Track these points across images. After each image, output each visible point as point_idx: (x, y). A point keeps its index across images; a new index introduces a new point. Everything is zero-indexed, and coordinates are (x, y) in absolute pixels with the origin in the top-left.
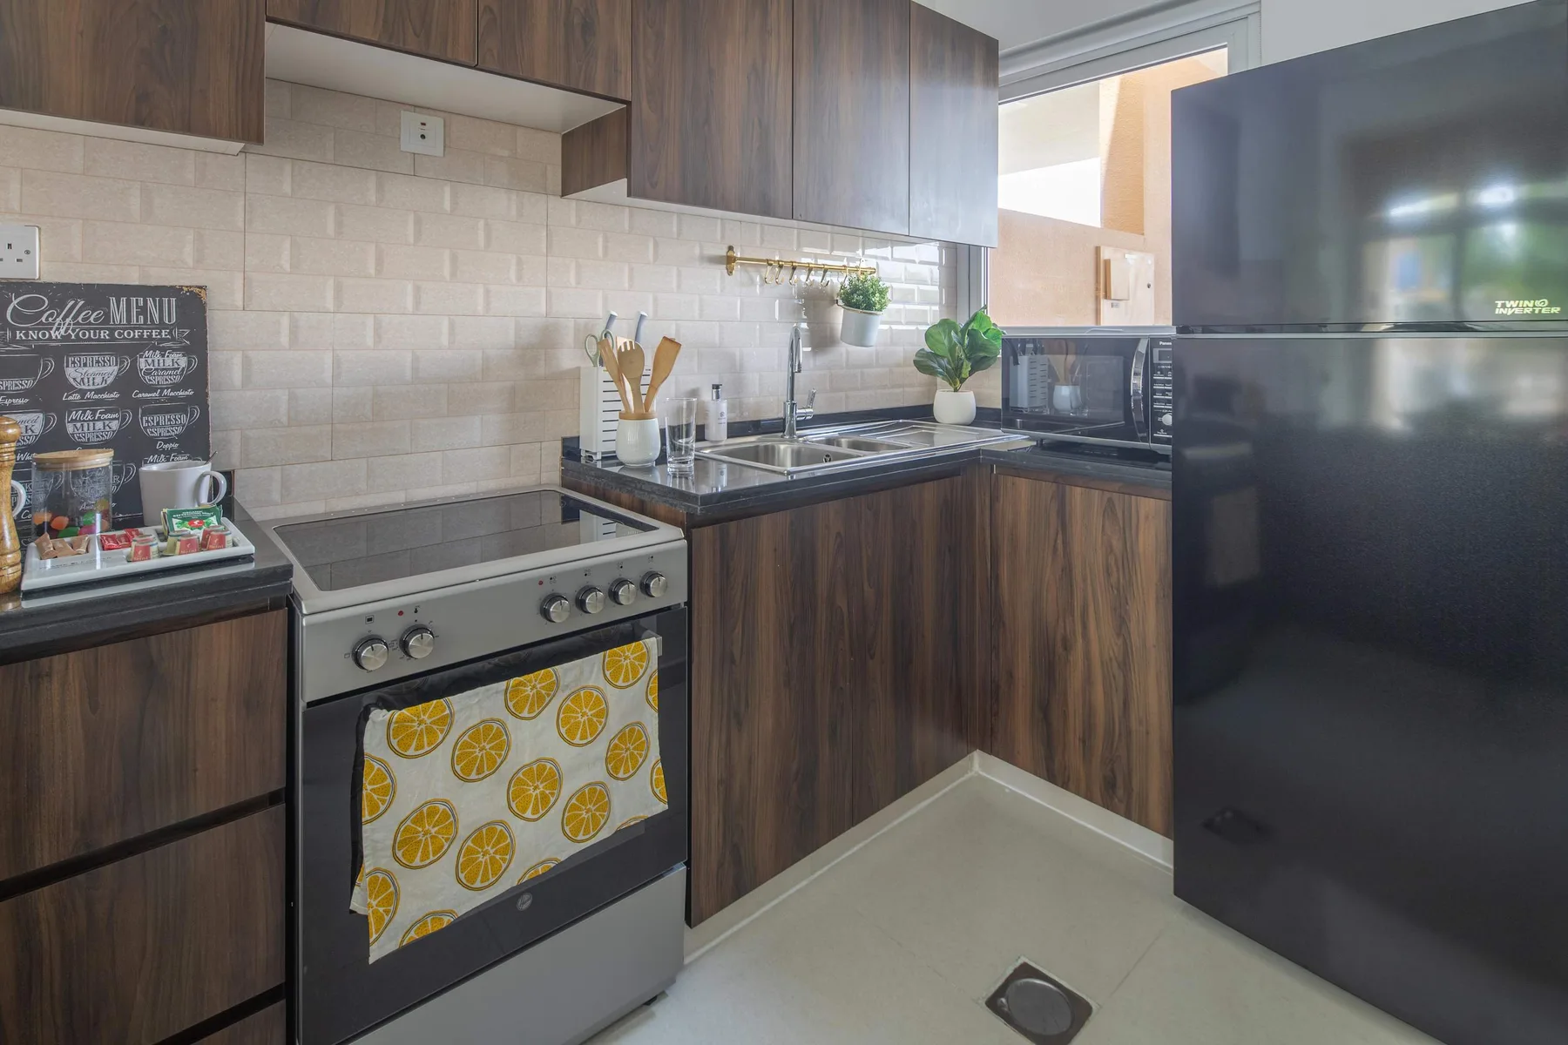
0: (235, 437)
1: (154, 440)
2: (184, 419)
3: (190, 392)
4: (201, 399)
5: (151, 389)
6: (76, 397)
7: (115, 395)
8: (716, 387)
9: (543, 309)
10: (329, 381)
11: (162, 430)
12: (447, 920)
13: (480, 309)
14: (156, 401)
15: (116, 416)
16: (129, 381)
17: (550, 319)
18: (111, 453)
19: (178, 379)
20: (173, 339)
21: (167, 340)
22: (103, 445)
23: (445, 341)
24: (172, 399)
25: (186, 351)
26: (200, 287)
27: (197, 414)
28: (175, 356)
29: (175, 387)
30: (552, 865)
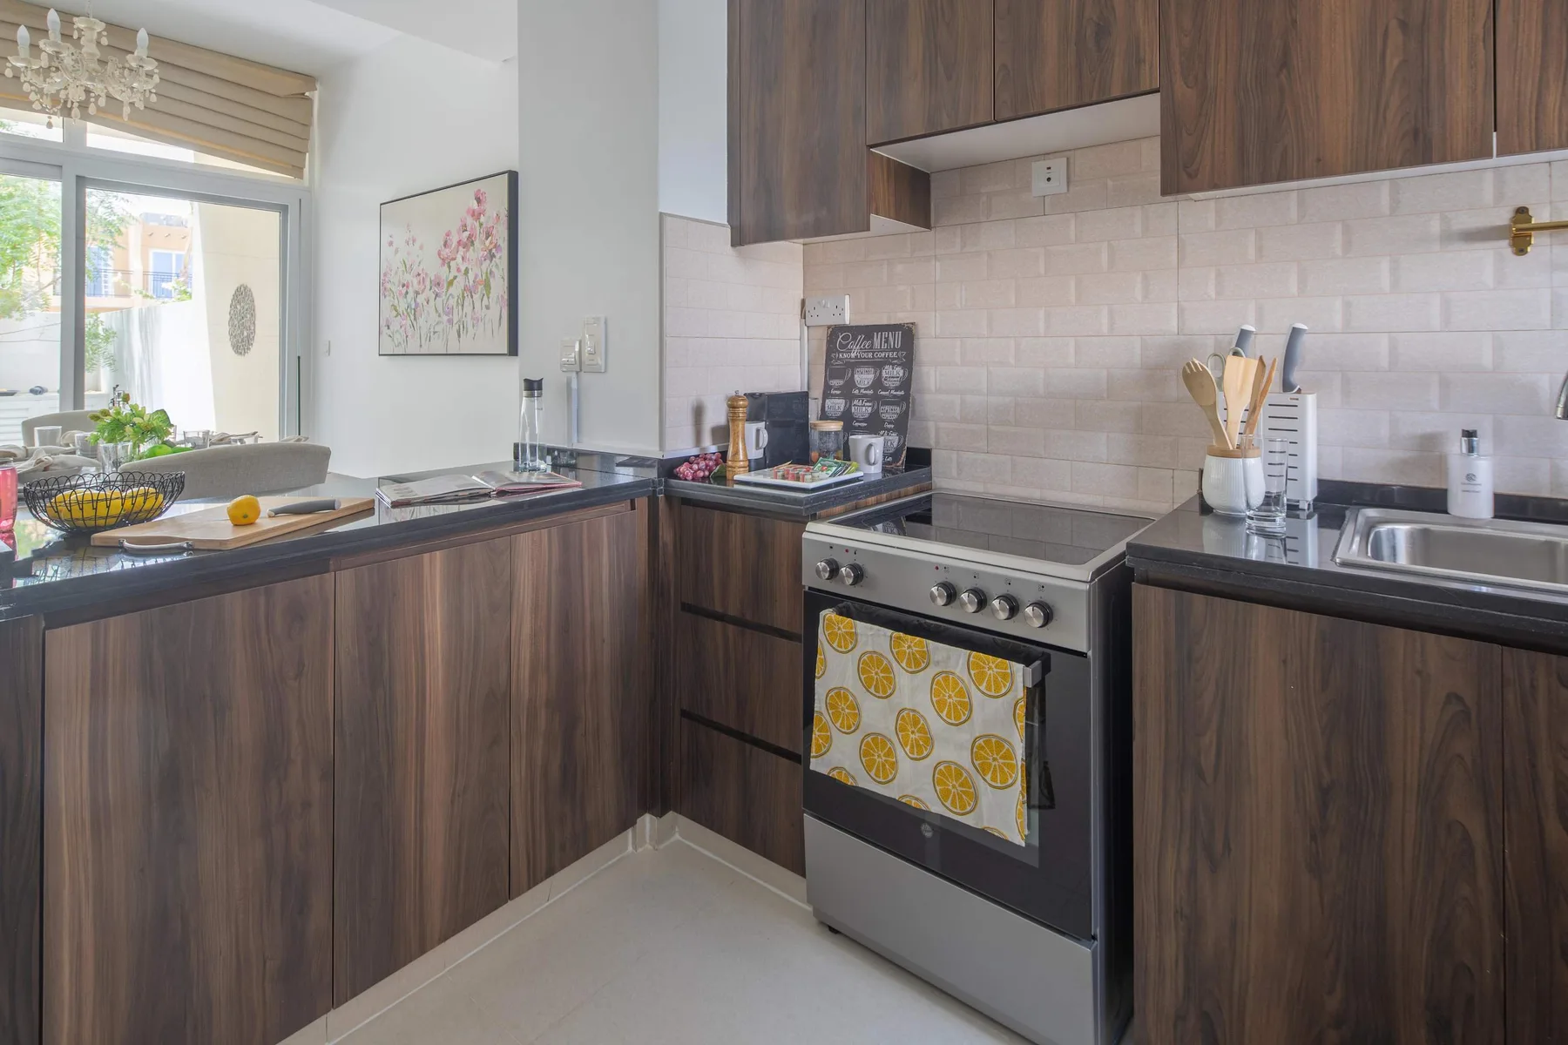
0: (931, 425)
1: (884, 421)
2: (898, 410)
3: (902, 393)
4: (906, 398)
5: (886, 389)
6: (856, 392)
7: (871, 392)
8: (1469, 434)
9: (1173, 325)
10: (985, 391)
11: (888, 416)
12: (850, 782)
13: (1105, 329)
14: (888, 397)
15: (870, 404)
16: (878, 384)
17: (1182, 337)
18: (842, 423)
19: (898, 384)
20: (898, 358)
21: (896, 359)
22: (837, 419)
23: (1072, 360)
24: (895, 396)
25: (902, 365)
26: (912, 324)
27: (904, 408)
28: (898, 369)
29: (897, 389)
30: (923, 808)
